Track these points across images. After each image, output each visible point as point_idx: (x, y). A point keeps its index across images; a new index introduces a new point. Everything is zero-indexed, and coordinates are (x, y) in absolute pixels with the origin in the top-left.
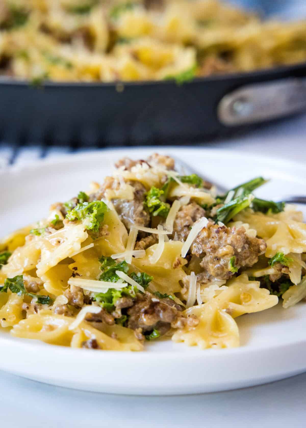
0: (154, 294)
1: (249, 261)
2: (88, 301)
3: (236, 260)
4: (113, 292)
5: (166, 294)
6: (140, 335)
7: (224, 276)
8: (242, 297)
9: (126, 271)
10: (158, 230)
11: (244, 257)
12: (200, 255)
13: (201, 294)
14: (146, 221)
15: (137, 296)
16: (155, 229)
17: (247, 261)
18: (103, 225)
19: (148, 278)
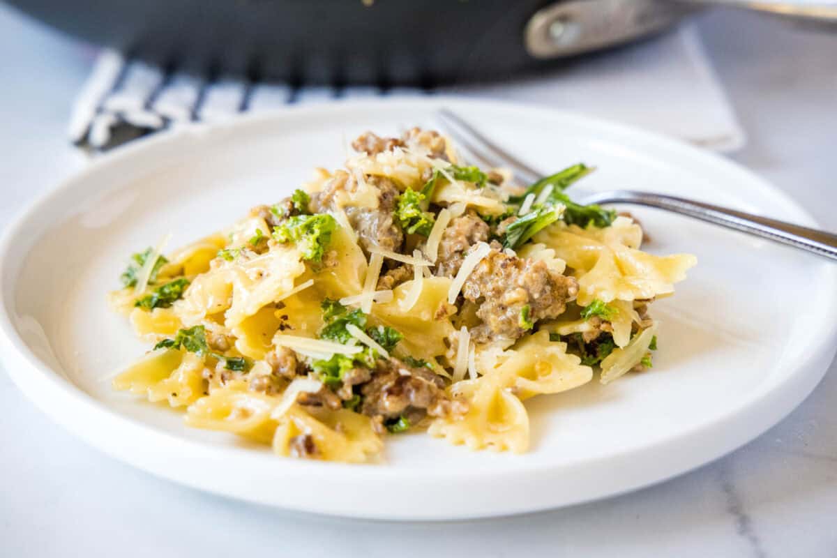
0: (403, 360)
1: (552, 310)
2: (303, 370)
3: (530, 310)
4: (340, 360)
5: (422, 361)
6: (380, 427)
7: (512, 334)
8: (538, 367)
9: (362, 324)
10: (414, 258)
11: (543, 306)
12: (476, 300)
13: (476, 360)
14: (396, 241)
15: (378, 365)
16: (410, 256)
17: (548, 311)
18: (330, 251)
19: (395, 336)
